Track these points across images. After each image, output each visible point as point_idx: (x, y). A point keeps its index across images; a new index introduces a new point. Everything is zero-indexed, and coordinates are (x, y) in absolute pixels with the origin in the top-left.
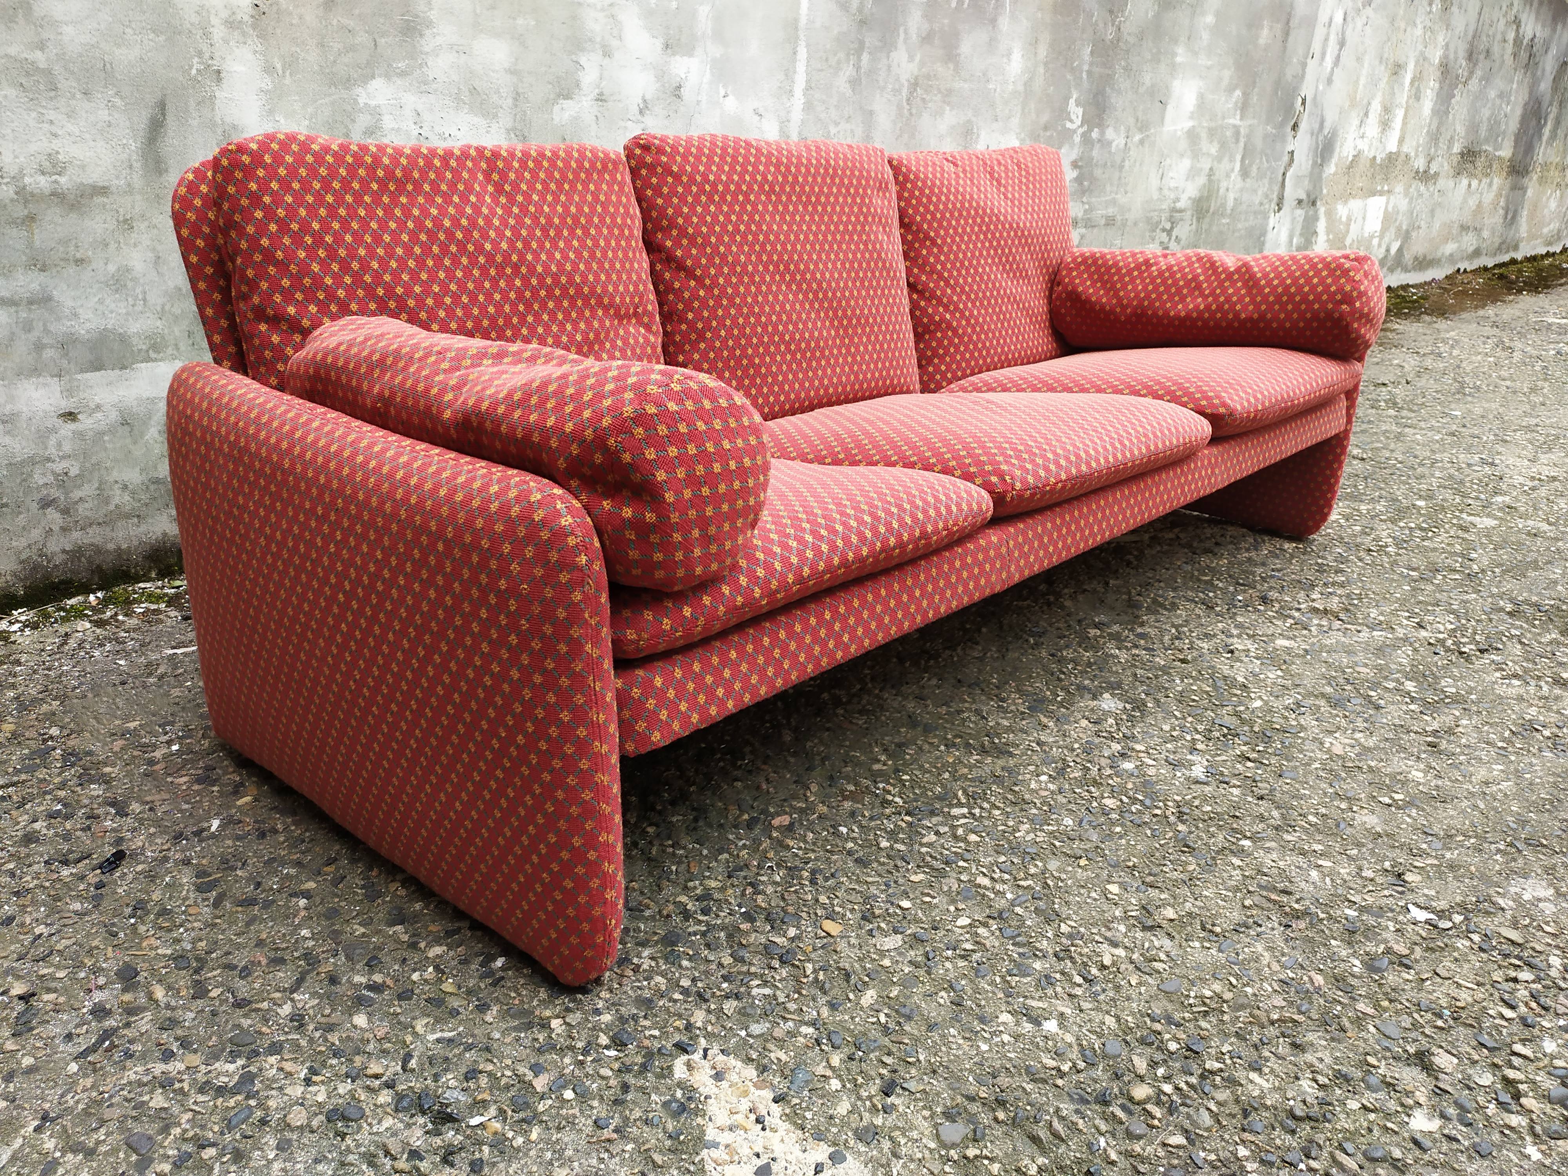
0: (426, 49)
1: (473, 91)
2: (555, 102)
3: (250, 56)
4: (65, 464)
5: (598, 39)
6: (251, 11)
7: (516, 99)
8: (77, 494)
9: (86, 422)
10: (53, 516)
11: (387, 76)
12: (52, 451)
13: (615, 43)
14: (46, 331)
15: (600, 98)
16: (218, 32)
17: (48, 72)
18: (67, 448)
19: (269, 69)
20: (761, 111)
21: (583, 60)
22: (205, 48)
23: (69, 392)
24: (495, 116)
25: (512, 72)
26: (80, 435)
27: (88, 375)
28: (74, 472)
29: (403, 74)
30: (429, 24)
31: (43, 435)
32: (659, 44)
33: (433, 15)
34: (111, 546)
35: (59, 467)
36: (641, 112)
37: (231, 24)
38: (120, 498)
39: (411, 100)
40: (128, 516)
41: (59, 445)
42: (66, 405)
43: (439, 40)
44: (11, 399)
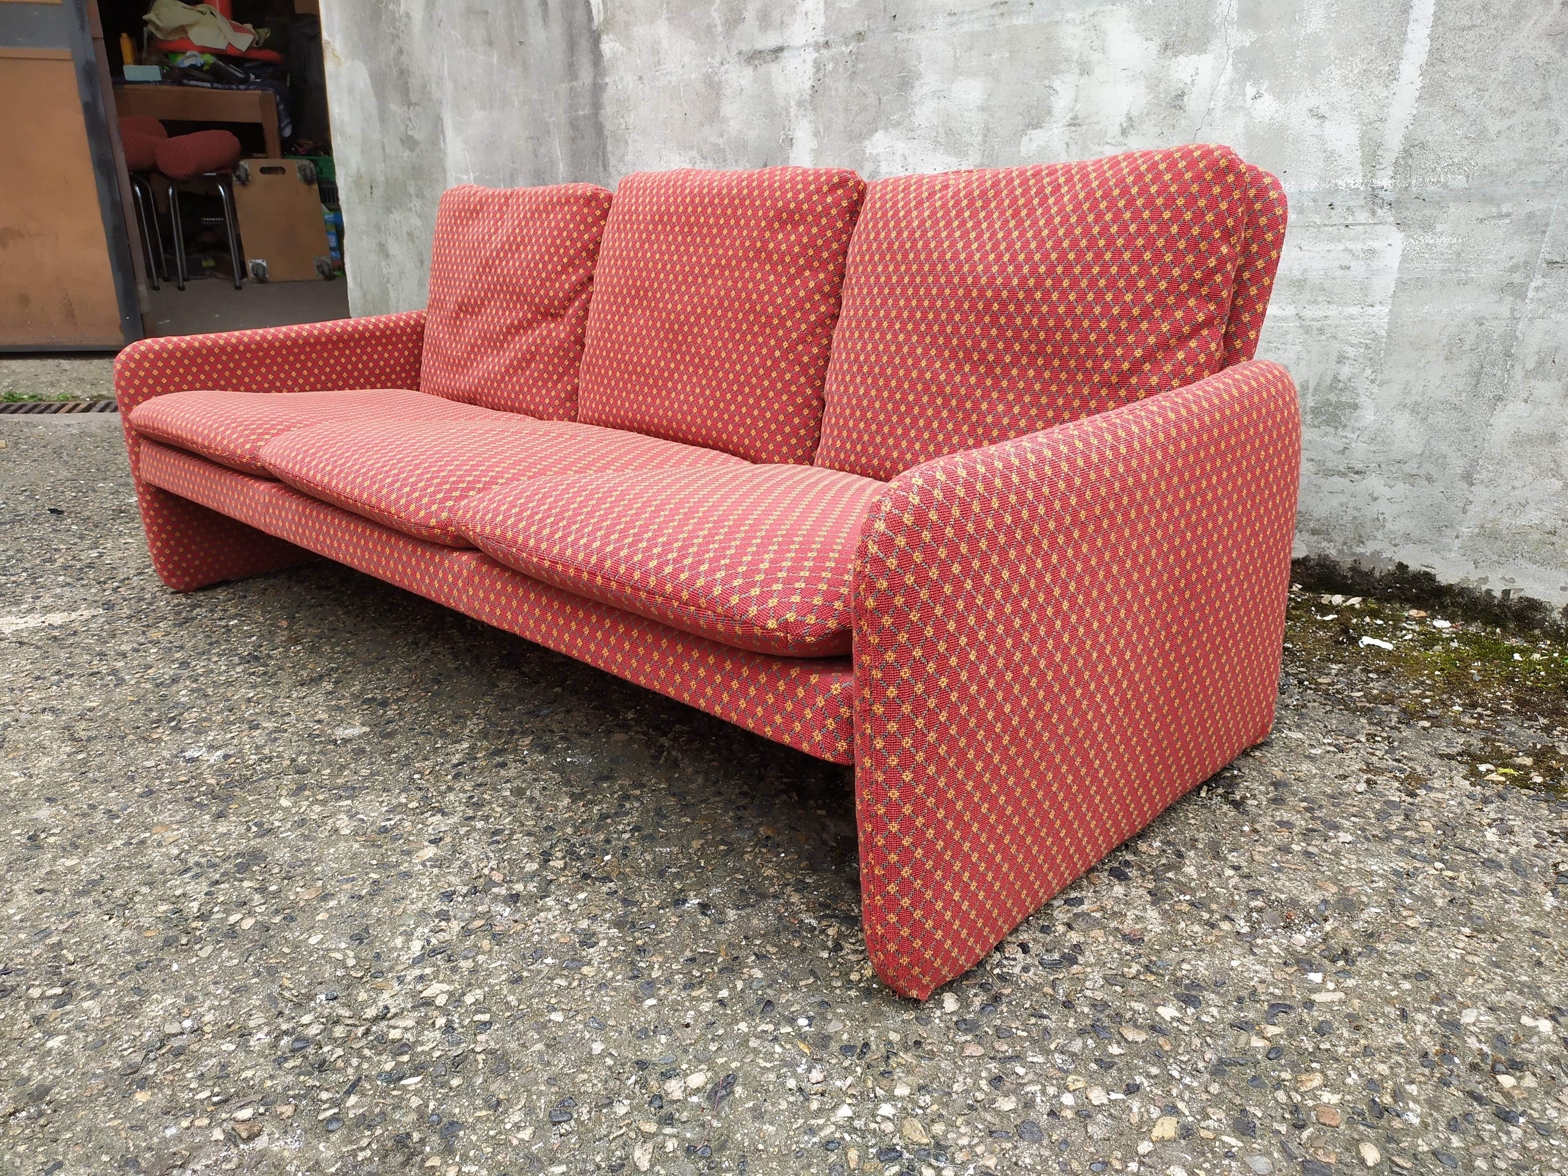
0: (916, 99)
1: (949, 132)
2: (1024, 132)
3: (807, 125)
5: (1075, 57)
6: (809, 92)
7: (985, 136)
11: (886, 129)
13: (1095, 57)
15: (1074, 123)
16: (793, 111)
17: (724, 150)
19: (816, 134)
20: (1321, 111)
21: (1057, 84)
22: (786, 123)
24: (966, 154)
25: (983, 109)
29: (897, 125)
30: (919, 76)
32: (1153, 47)
33: (922, 67)
36: (1124, 132)
37: (800, 104)
39: (901, 147)
43: (926, 89)
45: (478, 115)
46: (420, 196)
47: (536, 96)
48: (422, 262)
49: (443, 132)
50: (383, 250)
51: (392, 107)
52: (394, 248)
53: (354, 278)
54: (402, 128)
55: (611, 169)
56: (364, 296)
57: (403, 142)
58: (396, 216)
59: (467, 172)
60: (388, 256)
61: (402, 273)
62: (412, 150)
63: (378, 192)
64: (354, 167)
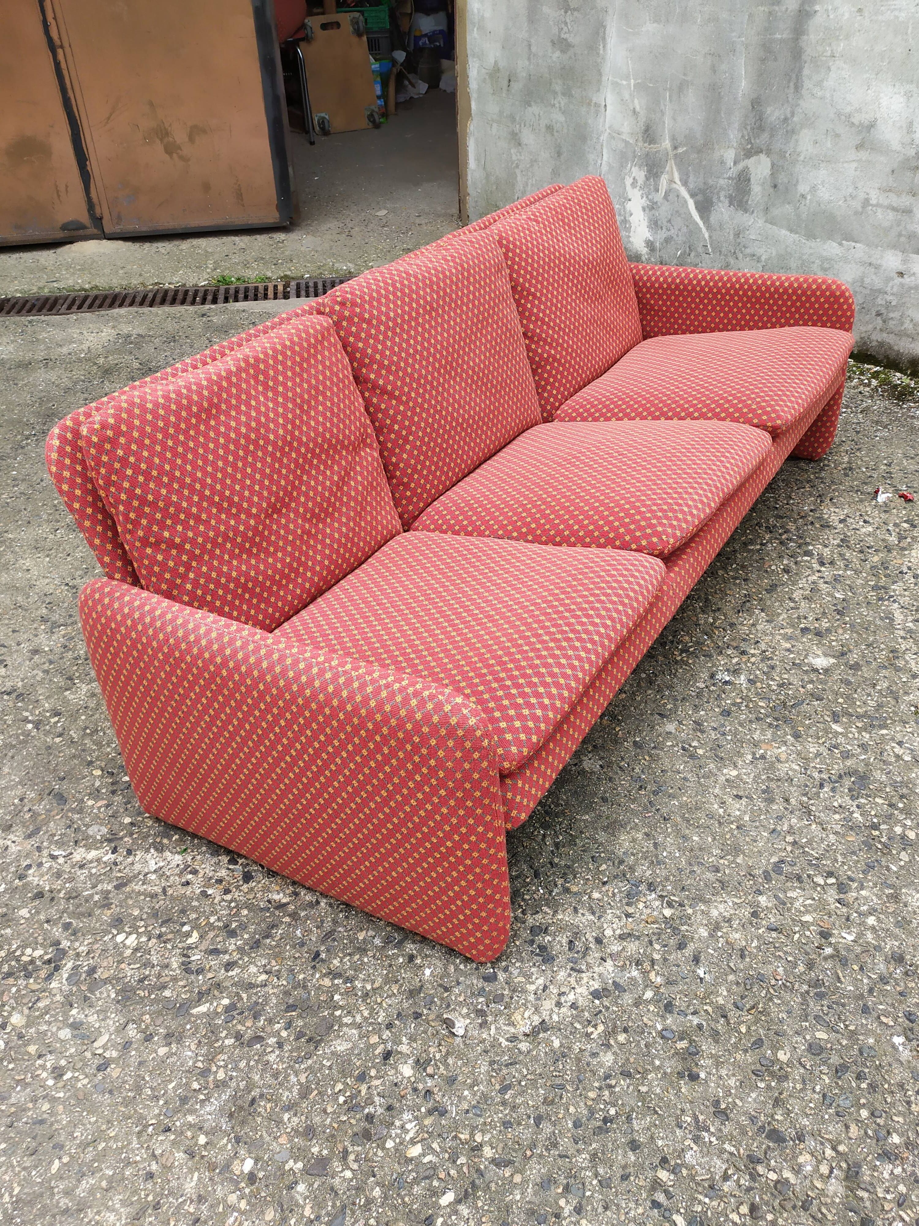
4: (891, 298)
8: (891, 315)
9: (907, 280)
10: (879, 320)
12: (888, 289)
14: (905, 228)
18: (895, 290)
23: (905, 261)
26: (902, 285)
27: (915, 256)
28: (894, 303)
31: (889, 279)
34: (896, 348)
35: (889, 298)
38: (908, 325)
40: (908, 336)
41: (892, 287)
42: (901, 268)
44: (882, 257)
45: (650, 27)
46: (567, 93)
47: (724, 15)
48: (559, 154)
49: (604, 39)
50: (515, 139)
51: (546, 10)
52: (528, 137)
53: (478, 160)
54: (555, 30)
55: (804, 92)
56: (488, 176)
57: (553, 43)
58: (535, 109)
59: (627, 78)
60: (520, 144)
61: (533, 161)
62: (563, 51)
63: (517, 86)
64: (492, 61)
